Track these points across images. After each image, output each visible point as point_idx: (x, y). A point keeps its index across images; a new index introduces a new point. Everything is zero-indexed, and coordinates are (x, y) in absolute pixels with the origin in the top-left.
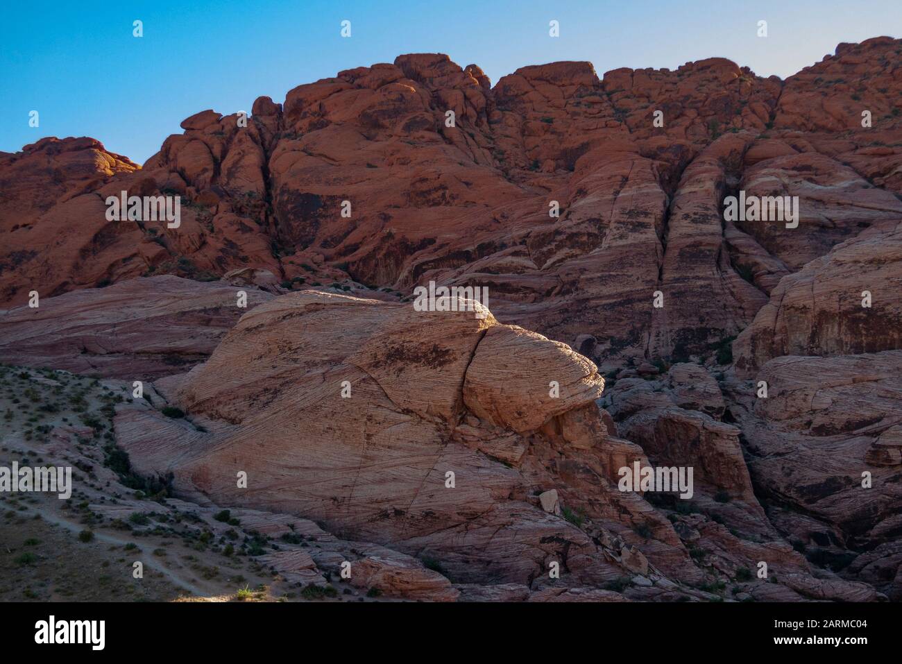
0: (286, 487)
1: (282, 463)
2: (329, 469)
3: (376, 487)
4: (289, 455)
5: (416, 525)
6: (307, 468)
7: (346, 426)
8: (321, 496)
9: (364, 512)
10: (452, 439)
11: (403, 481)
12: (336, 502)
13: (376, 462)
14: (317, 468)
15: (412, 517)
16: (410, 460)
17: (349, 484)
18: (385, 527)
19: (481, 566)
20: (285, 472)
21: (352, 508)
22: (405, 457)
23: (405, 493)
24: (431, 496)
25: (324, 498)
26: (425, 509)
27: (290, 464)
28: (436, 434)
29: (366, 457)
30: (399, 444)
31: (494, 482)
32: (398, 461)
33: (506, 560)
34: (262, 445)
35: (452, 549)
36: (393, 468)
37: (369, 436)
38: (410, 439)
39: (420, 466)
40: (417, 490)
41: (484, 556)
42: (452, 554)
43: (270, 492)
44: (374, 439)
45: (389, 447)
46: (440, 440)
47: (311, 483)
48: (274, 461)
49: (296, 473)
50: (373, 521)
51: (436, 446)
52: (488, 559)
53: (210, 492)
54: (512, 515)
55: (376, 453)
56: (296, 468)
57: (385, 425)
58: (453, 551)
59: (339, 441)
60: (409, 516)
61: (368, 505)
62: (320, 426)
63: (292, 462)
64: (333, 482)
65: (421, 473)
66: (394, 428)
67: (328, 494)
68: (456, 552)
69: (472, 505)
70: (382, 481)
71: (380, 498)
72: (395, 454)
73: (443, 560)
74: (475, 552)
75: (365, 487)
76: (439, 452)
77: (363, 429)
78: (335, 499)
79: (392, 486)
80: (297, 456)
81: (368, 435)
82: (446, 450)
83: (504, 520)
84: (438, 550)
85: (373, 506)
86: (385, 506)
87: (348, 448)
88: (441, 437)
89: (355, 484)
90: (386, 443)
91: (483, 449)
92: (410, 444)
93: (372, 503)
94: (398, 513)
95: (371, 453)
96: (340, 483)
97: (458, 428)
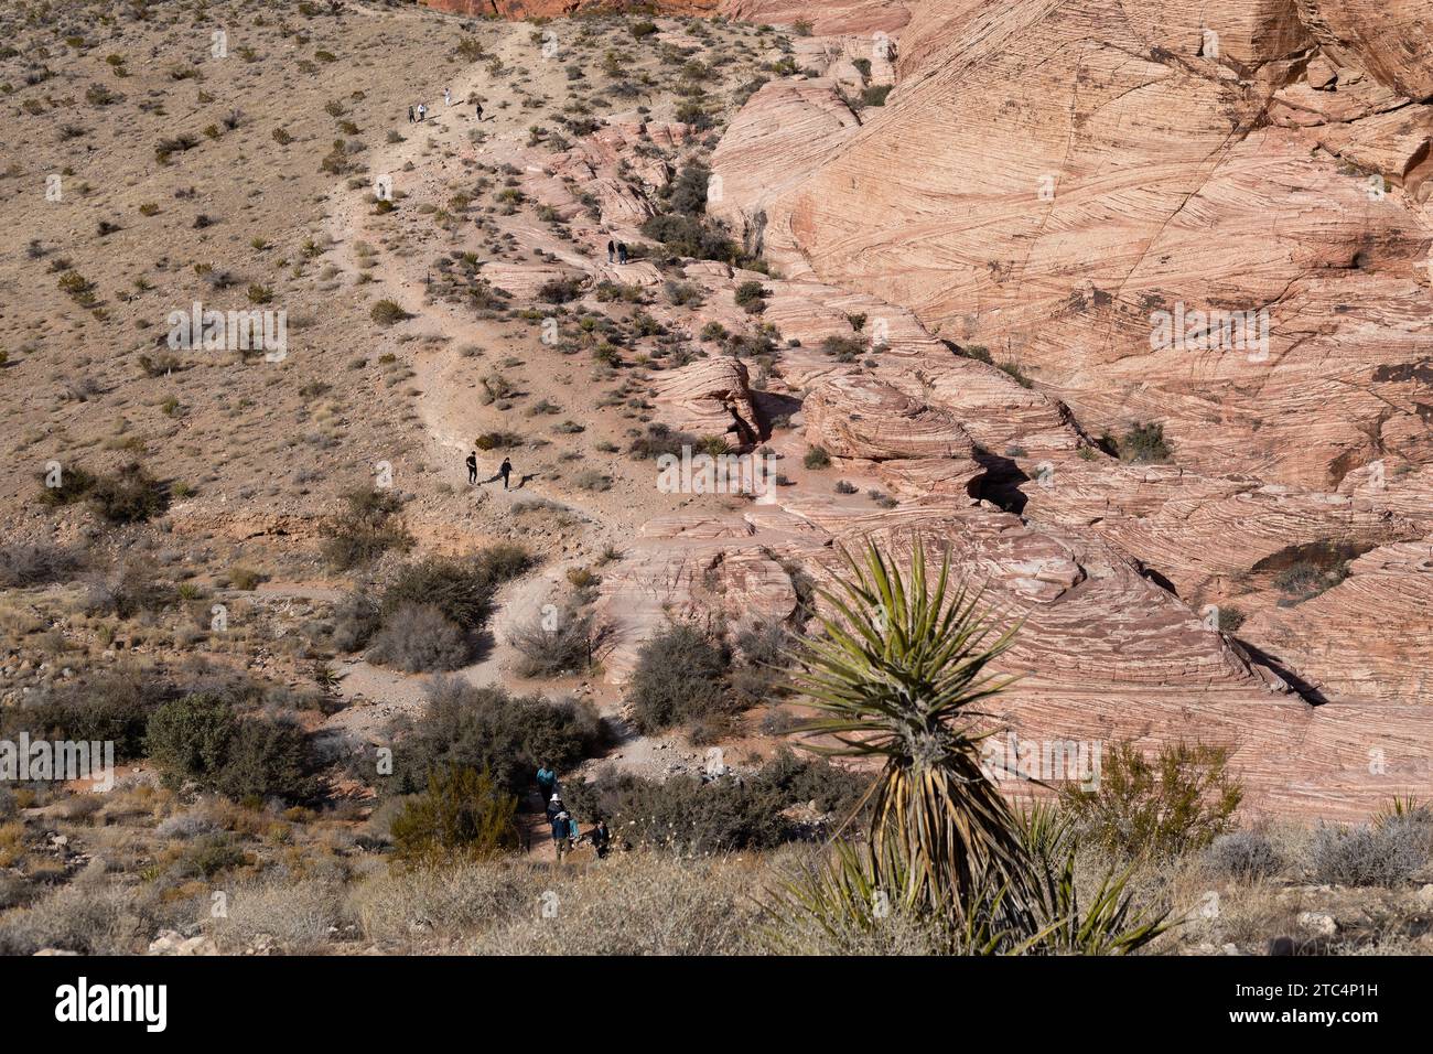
0: (918, 239)
1: (923, 186)
2: (998, 197)
3: (1071, 237)
4: (938, 167)
5: (1129, 328)
6: (961, 196)
7: (1038, 96)
8: (973, 259)
9: (1044, 296)
10: (1262, 121)
11: (1120, 224)
12: (997, 273)
13: (1086, 180)
14: (977, 197)
15: (1124, 308)
16: (1151, 173)
17: (1027, 231)
18: (1077, 332)
19: (1241, 432)
20: (922, 205)
21: (1024, 287)
22: (1139, 166)
23: (1118, 252)
24: (1165, 260)
25: (977, 263)
26: (1145, 290)
27: (936, 189)
28: (1221, 108)
29: (1069, 168)
30: (1136, 135)
31: (1307, 224)
32: (1124, 177)
33: (1290, 419)
34: (896, 148)
35: (1189, 386)
36: (1111, 194)
37: (1080, 119)
38: (1159, 123)
39: (1164, 187)
40: (1146, 245)
41: (1251, 408)
42: (1190, 400)
43: (895, 251)
44: (1089, 126)
45: (1115, 144)
46: (1227, 124)
47: (960, 230)
48: (912, 183)
49: (939, 207)
50: (1057, 316)
51: (1214, 139)
52: (1257, 415)
53: (813, 251)
54: (1342, 309)
55: (1089, 158)
56: (944, 196)
57: (1113, 90)
58: (1192, 393)
59: (1025, 132)
60: (1118, 305)
61: (1051, 280)
62: (996, 100)
63: (938, 181)
64: (996, 227)
65: (1164, 204)
66: (1132, 98)
67: (986, 254)
68: (1198, 395)
69: (1243, 281)
70: (1082, 226)
71: (1070, 263)
72: (1124, 158)
73: (1172, 413)
74: (1233, 395)
75: (1053, 239)
76: (1217, 154)
77: (1068, 101)
78: (994, 266)
79: (1098, 235)
80: (949, 170)
81: (1079, 116)
82: (1239, 147)
83: (1313, 321)
84: (1163, 388)
85: (1061, 281)
86: (1080, 283)
87: (1038, 149)
88: (1234, 117)
89: (1039, 232)
90: (1112, 135)
91: (1330, 145)
92: (1157, 135)
93: (1058, 275)
94: (1102, 298)
95: (1082, 158)
96: (1010, 230)
97: (1279, 94)
